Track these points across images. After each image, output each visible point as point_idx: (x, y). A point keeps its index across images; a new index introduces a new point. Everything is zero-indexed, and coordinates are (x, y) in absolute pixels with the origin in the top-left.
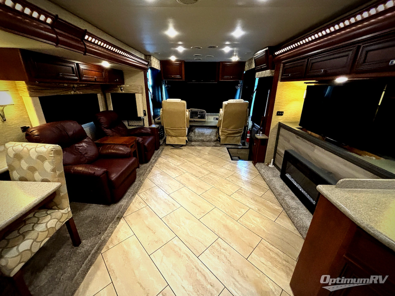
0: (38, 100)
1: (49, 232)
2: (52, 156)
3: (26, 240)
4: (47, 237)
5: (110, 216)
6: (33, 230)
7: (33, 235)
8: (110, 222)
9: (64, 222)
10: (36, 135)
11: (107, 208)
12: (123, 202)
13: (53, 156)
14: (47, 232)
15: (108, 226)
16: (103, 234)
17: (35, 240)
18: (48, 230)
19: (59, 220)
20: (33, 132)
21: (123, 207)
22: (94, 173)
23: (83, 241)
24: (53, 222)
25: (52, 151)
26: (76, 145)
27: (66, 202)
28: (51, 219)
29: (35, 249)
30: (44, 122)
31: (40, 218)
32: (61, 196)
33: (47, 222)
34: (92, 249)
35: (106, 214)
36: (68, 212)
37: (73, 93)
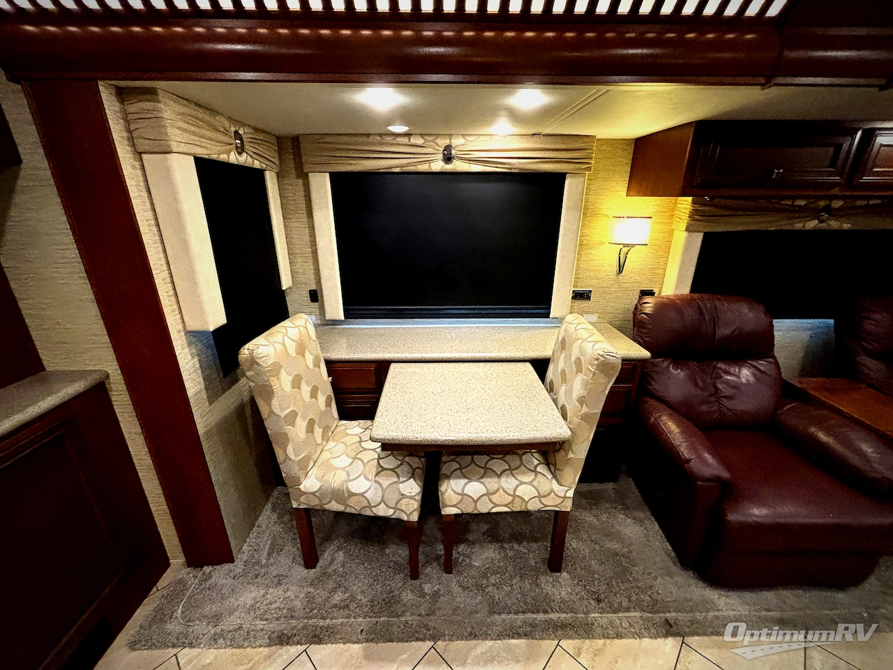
0: (698, 238)
1: (513, 500)
2: (591, 371)
3: (481, 483)
4: (506, 505)
5: (658, 594)
6: (499, 476)
7: (492, 483)
8: (639, 606)
9: (547, 506)
10: (646, 314)
11: (675, 569)
12: (726, 602)
13: (593, 370)
14: (510, 499)
15: (628, 610)
16: (602, 611)
17: (488, 494)
18: (514, 496)
19: (540, 496)
20: (645, 305)
21: (711, 614)
22: (688, 461)
23: (565, 575)
24: (528, 490)
25: (598, 359)
26: (720, 365)
27: (572, 475)
28: (530, 483)
29: (484, 508)
30: (686, 290)
31: (523, 467)
32: (569, 457)
33: (522, 483)
34: (558, 612)
35: (655, 579)
36: (565, 497)
37: (812, 224)
